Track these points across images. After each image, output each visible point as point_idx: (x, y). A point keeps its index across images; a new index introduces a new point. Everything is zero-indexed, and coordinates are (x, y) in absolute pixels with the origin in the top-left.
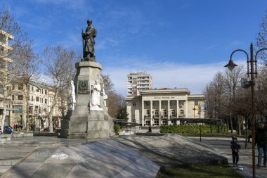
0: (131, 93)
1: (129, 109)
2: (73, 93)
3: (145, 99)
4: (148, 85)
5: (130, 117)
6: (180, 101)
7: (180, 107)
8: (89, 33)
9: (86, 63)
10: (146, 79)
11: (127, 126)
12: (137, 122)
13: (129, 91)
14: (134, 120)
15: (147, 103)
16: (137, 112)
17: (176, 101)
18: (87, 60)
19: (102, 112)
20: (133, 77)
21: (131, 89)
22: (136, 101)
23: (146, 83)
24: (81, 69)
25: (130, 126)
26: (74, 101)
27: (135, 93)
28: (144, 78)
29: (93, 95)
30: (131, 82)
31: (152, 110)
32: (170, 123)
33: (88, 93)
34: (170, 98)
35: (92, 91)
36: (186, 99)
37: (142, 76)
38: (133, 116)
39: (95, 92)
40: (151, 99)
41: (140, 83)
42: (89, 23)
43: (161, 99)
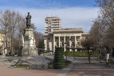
0: (47, 30)
1: (45, 41)
2: (23, 40)
3: (55, 35)
4: (59, 25)
5: (46, 46)
6: (77, 37)
7: (77, 40)
8: (29, 17)
9: (28, 29)
10: (57, 21)
11: (44, 52)
12: (50, 50)
13: (46, 29)
14: (48, 48)
15: (57, 38)
16: (50, 44)
17: (74, 37)
18: (28, 28)
19: (34, 47)
20: (49, 19)
21: (47, 28)
22: (50, 37)
23: (57, 24)
24: (26, 31)
25: (46, 52)
26: (24, 43)
27: (50, 30)
28: (56, 20)
29: (31, 41)
30: (47, 23)
31: (60, 42)
32: (71, 50)
33: (29, 40)
34: (70, 35)
35: (30, 39)
36: (81, 36)
37: (54, 19)
38: (48, 46)
39: (31, 40)
40: (59, 35)
41: (53, 24)
42: (29, 13)
43: (65, 35)
